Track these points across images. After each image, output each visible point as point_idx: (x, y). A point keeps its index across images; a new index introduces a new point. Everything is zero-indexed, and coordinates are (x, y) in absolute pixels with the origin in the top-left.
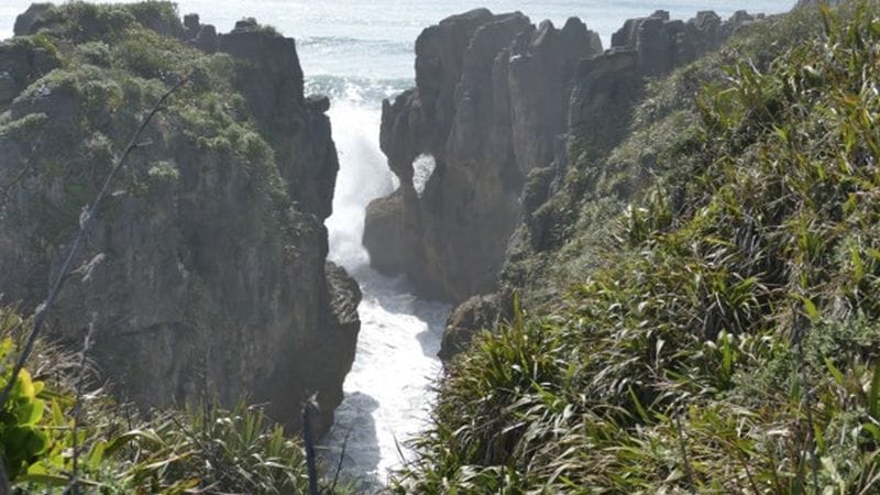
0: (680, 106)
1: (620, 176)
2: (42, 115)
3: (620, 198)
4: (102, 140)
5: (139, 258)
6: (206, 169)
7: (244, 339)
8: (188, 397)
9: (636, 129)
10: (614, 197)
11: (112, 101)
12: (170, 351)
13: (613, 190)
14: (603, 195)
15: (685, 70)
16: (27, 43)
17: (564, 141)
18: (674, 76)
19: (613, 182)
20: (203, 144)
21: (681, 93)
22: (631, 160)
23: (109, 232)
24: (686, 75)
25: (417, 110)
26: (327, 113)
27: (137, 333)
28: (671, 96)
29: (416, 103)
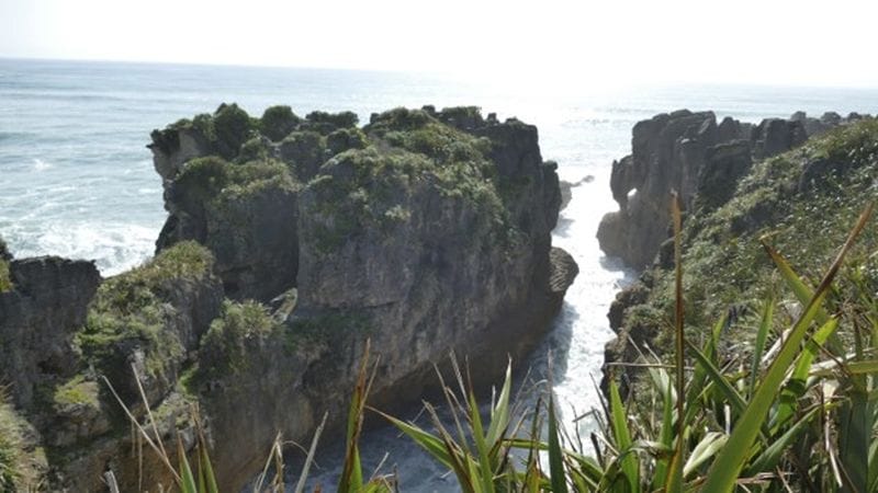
0: (766, 184)
1: (717, 228)
2: (330, 177)
3: (714, 243)
4: (362, 193)
5: (374, 266)
6: (447, 208)
7: (467, 305)
8: (419, 341)
9: (737, 196)
10: (710, 242)
11: (376, 170)
12: (401, 318)
13: (710, 238)
14: (705, 239)
15: (773, 159)
16: (344, 133)
17: (692, 198)
18: (765, 164)
19: (711, 231)
20: (445, 194)
21: (769, 175)
22: (727, 218)
23: (358, 248)
24: (773, 163)
25: (630, 167)
26: (557, 171)
27: (375, 307)
28: (761, 177)
29: (631, 163)
